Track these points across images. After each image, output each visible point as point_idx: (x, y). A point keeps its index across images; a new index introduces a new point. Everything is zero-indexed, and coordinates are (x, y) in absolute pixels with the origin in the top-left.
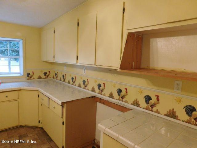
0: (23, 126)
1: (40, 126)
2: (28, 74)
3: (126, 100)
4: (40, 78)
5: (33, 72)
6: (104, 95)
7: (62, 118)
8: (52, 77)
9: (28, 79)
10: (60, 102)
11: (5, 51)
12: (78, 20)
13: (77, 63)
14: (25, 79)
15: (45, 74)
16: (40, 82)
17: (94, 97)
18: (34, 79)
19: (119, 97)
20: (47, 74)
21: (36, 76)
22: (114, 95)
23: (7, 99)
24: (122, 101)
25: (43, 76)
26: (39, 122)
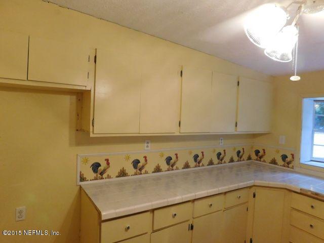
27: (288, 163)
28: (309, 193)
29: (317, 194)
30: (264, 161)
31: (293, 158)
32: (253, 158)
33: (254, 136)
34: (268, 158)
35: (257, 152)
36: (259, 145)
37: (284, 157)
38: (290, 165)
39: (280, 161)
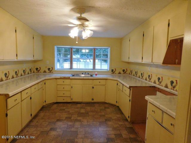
0: (107, 103)
1: (117, 105)
2: (112, 70)
3: (176, 90)
4: (120, 73)
5: (115, 69)
6: (162, 86)
7: (129, 97)
8: (128, 73)
9: (112, 74)
10: (128, 86)
11: (98, 55)
12: (144, 32)
13: (142, 62)
14: (110, 74)
15: (124, 70)
16: (120, 76)
17: (155, 87)
18: (116, 74)
19: (171, 87)
20: (125, 71)
21: (117, 72)
22: (168, 86)
23: (100, 84)
24: (174, 90)
25: (122, 72)
26: (117, 102)
27: (51, 71)
28: (63, 78)
29: (65, 77)
30: (41, 72)
31: (52, 69)
32: (35, 72)
33: (35, 61)
34: (42, 70)
35: (37, 69)
36: (38, 65)
37: (49, 69)
38: (52, 72)
39: (47, 71)
